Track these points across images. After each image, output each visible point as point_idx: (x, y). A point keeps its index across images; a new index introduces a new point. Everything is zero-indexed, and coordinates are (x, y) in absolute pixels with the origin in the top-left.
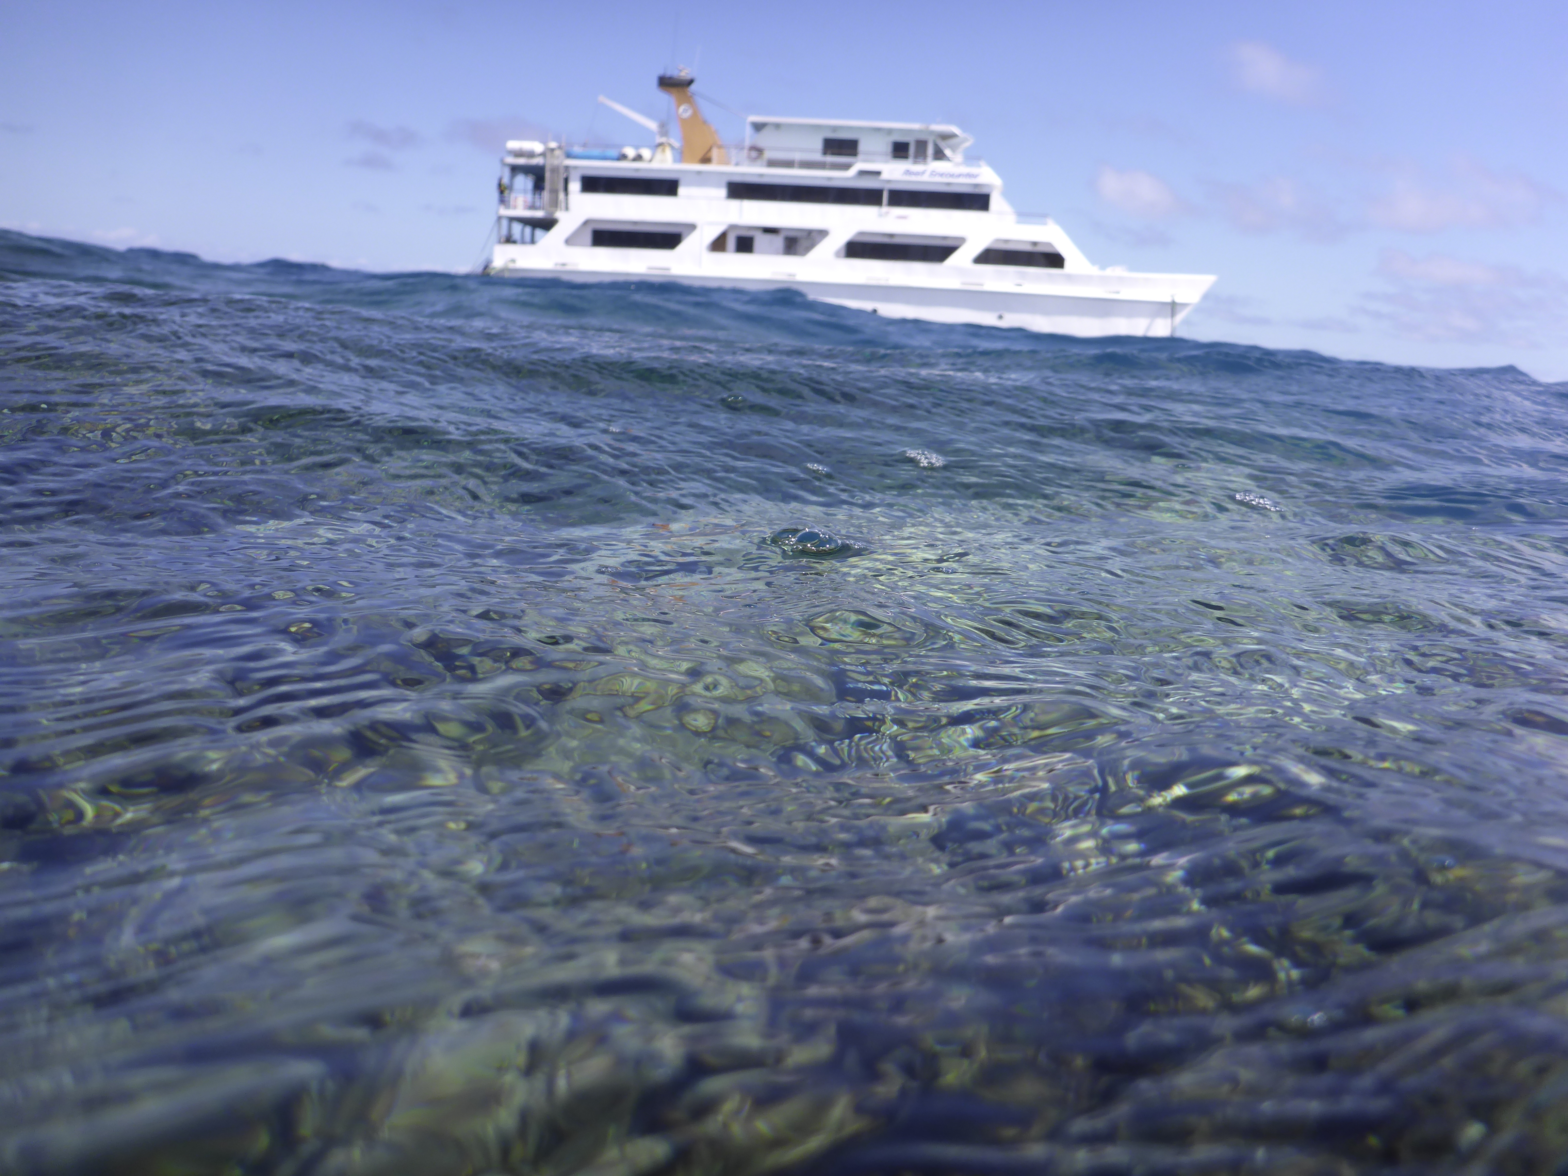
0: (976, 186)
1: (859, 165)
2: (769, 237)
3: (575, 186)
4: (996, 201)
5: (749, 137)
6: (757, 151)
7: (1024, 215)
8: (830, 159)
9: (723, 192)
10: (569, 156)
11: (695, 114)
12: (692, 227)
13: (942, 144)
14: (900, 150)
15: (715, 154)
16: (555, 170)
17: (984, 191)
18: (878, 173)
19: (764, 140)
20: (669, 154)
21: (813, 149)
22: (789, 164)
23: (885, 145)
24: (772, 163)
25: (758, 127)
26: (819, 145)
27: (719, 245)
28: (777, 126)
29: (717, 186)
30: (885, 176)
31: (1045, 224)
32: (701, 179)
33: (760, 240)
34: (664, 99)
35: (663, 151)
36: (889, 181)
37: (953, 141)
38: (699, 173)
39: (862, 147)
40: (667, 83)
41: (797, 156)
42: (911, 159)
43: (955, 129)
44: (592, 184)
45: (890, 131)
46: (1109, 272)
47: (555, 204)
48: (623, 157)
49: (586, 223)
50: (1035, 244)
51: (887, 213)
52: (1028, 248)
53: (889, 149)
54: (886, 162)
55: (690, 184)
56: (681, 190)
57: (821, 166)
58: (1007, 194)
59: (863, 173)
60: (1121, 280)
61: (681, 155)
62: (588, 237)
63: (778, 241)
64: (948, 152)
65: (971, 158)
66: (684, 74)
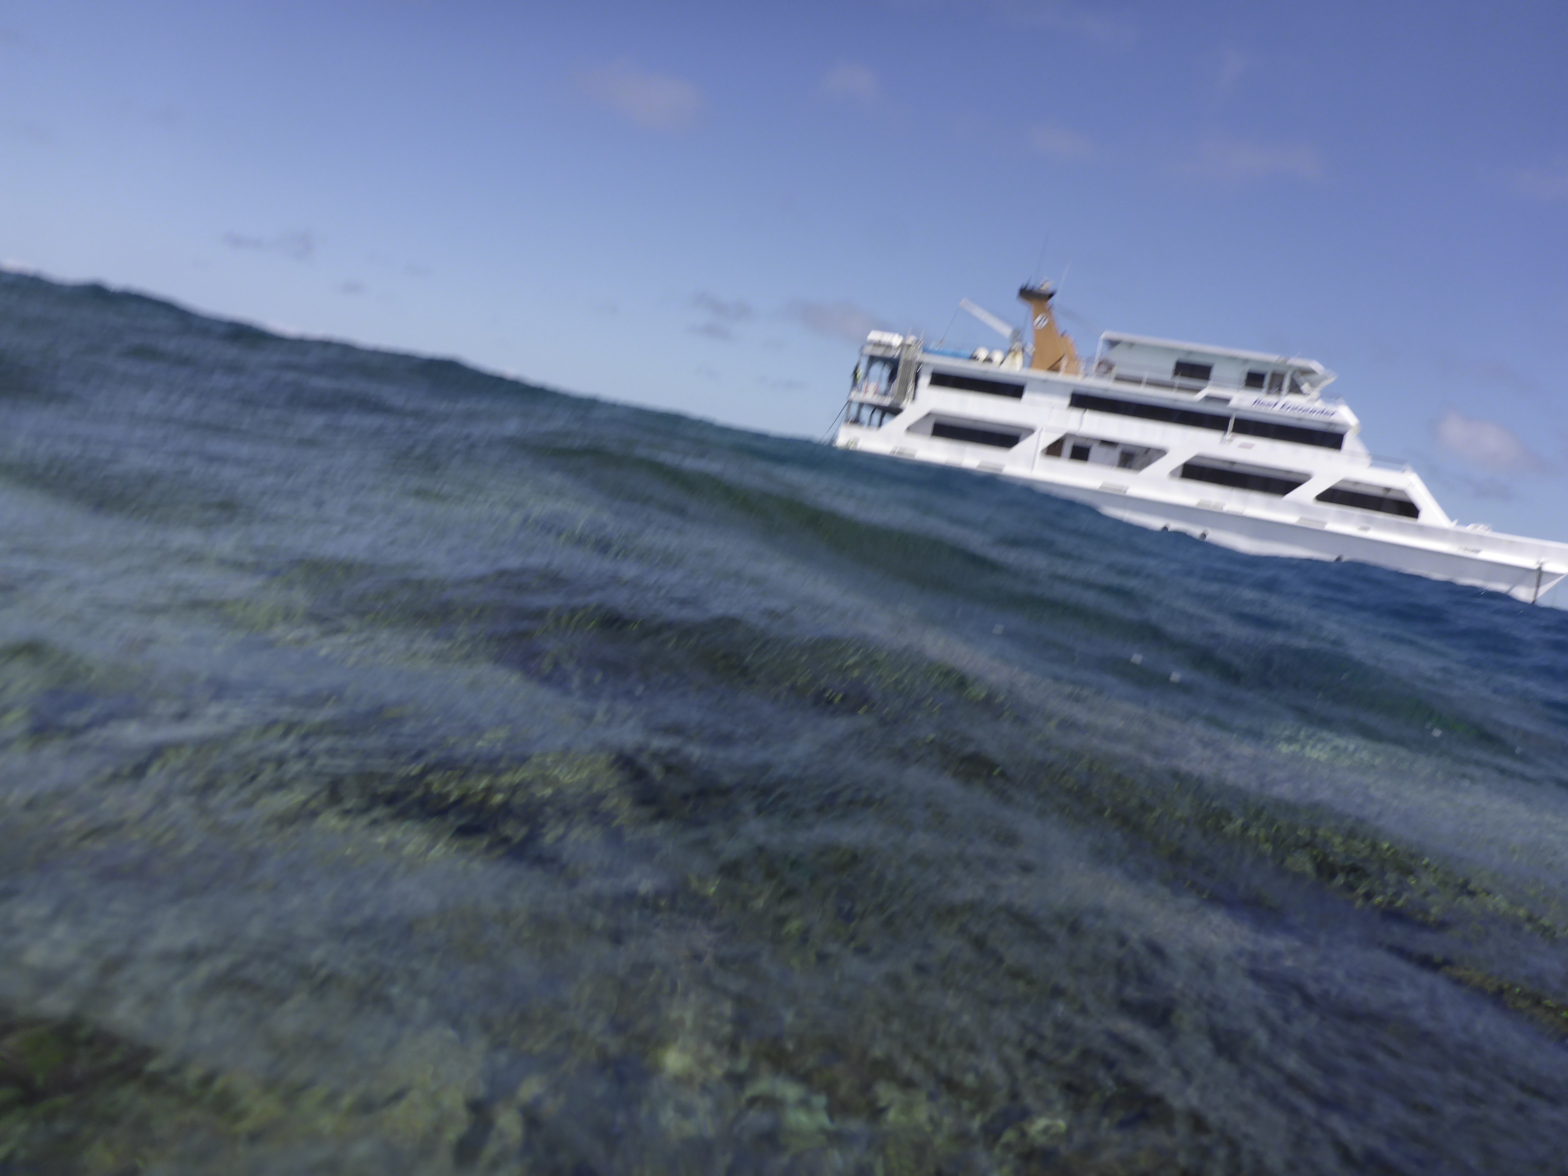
0: (1331, 424)
1: (1209, 390)
2: (1104, 450)
3: (925, 380)
4: (1349, 442)
5: (1099, 351)
6: (1106, 367)
7: (1379, 459)
8: (1179, 381)
9: (1067, 401)
10: (925, 350)
11: (1049, 325)
12: (1030, 431)
13: (1300, 379)
14: (1254, 380)
15: (1064, 363)
16: (908, 363)
17: (1338, 430)
18: (1227, 401)
19: (1115, 356)
20: (1019, 360)
21: (1165, 369)
22: (1137, 381)
23: (1240, 374)
24: (1119, 379)
25: (1113, 344)
26: (1171, 366)
27: (1054, 450)
28: (1131, 345)
29: (1061, 394)
30: (1233, 403)
31: (1404, 471)
32: (1046, 387)
33: (1096, 451)
34: (1023, 309)
35: (1014, 356)
36: (1236, 410)
37: (1312, 377)
38: (1045, 381)
39: (1214, 373)
40: (1027, 294)
41: (1146, 375)
42: (1265, 390)
43: (1315, 365)
44: (941, 380)
45: (1246, 361)
46: (1469, 529)
47: (903, 393)
48: (974, 358)
49: (929, 415)
50: (1388, 489)
51: (1231, 441)
52: (1380, 493)
53: (1244, 377)
54: (1239, 389)
55: (1035, 390)
56: (1026, 396)
57: (1169, 386)
58: (1364, 436)
59: (1208, 398)
60: (1481, 538)
61: (1030, 362)
62: (930, 428)
63: (1115, 454)
64: (1305, 387)
65: (1329, 395)
66: (1047, 286)
